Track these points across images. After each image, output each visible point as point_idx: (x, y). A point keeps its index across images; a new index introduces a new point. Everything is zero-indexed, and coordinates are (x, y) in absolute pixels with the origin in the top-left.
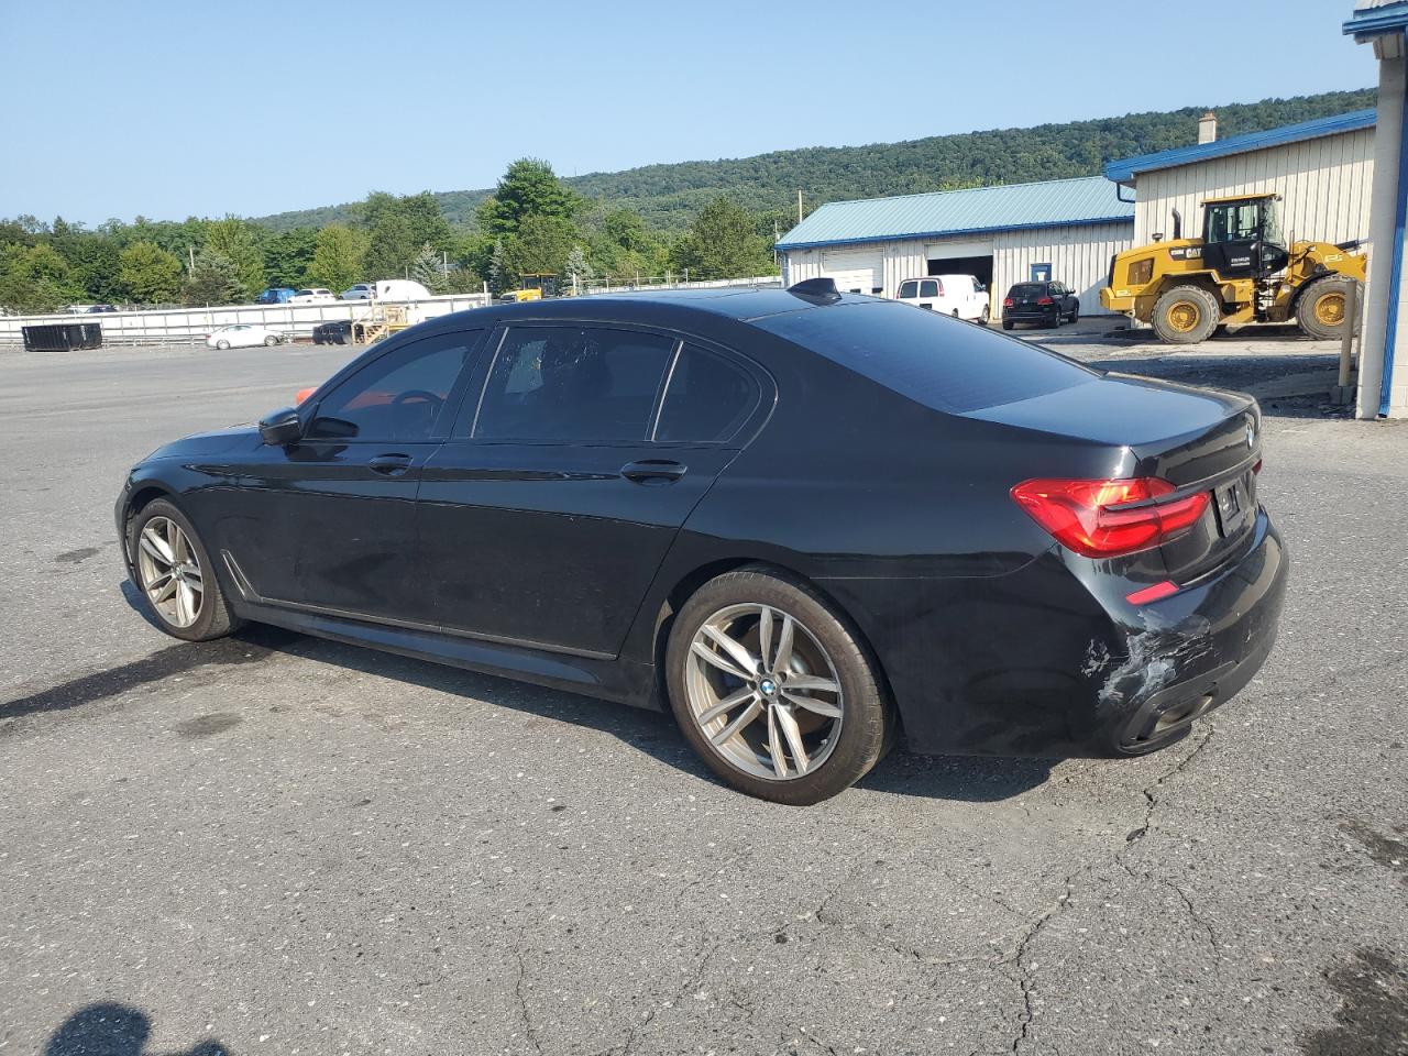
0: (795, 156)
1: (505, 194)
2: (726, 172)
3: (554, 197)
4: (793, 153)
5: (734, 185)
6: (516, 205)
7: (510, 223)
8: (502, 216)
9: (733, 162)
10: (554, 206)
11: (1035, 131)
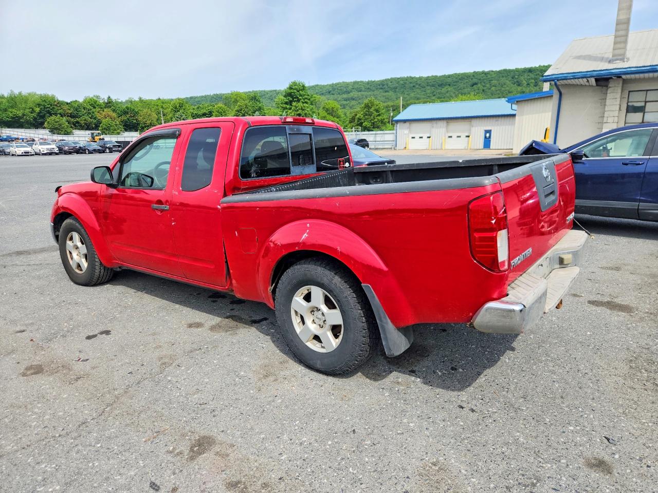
0: (399, 80)
1: (288, 95)
2: (371, 86)
3: (306, 97)
4: (398, 79)
5: (373, 91)
6: (291, 99)
7: (288, 107)
8: (286, 103)
9: (374, 82)
10: (306, 100)
11: (500, 72)
